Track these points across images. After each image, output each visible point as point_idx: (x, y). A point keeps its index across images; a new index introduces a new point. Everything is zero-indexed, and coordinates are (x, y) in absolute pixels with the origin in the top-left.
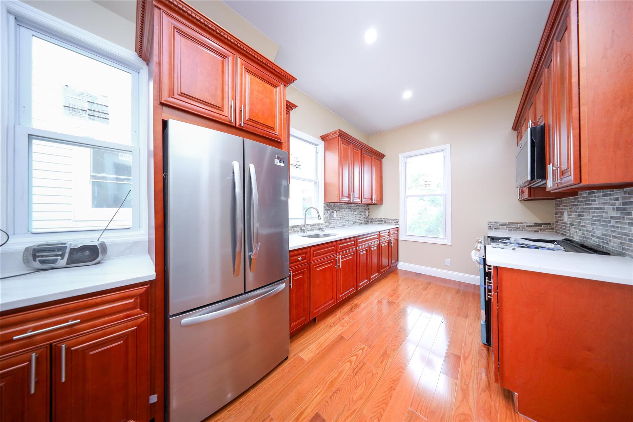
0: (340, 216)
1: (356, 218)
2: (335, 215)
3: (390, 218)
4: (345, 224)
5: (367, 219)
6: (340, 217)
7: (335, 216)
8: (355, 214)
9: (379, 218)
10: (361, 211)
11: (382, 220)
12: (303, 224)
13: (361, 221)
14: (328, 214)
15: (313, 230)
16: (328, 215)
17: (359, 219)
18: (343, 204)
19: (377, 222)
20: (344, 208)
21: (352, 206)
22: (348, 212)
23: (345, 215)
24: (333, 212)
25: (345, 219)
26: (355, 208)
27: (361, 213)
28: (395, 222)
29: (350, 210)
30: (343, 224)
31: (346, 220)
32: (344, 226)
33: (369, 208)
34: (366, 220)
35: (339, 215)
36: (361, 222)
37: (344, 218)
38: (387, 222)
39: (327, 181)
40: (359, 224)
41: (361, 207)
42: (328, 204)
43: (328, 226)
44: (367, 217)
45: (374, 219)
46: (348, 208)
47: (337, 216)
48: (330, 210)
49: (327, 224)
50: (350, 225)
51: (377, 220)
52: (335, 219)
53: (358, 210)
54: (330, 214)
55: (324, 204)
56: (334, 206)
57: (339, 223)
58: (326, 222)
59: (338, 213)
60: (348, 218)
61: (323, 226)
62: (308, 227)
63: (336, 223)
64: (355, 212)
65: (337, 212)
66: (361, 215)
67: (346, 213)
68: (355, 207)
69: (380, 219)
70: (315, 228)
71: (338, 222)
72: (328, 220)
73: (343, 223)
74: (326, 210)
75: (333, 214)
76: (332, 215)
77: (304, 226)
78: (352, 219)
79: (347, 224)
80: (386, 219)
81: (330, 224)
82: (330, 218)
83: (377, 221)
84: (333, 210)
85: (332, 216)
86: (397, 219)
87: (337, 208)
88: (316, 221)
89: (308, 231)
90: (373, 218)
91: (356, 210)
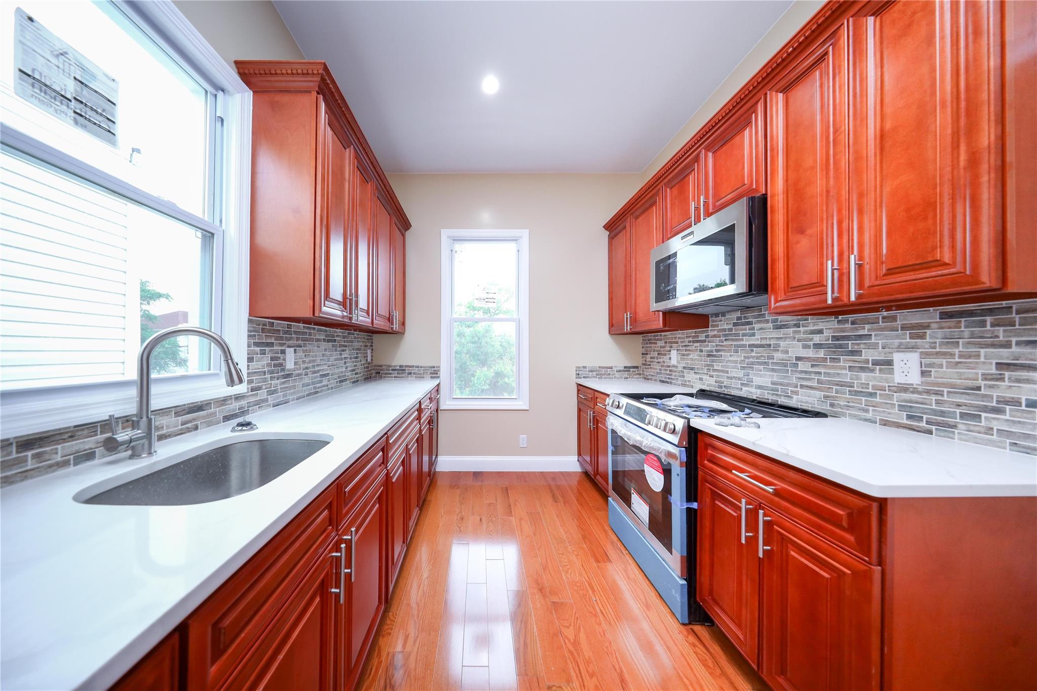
0: (306, 365)
1: (346, 368)
2: (290, 359)
3: (420, 365)
4: (319, 388)
5: (368, 367)
6: (307, 368)
7: (290, 365)
8: (346, 358)
9: (395, 366)
10: (357, 349)
11: (404, 370)
12: (131, 409)
13: (356, 374)
14: (266, 360)
15: (196, 428)
16: (262, 363)
17: (353, 370)
18: (314, 329)
19: (390, 374)
20: (318, 340)
21: (337, 336)
22: (327, 353)
23: (318, 362)
24: (283, 352)
25: (319, 371)
26: (345, 342)
27: (357, 354)
28: (431, 373)
29: (333, 346)
30: (315, 388)
31: (322, 376)
32: (317, 392)
33: (372, 343)
34: (367, 371)
35: (304, 362)
36: (357, 376)
37: (317, 369)
38: (414, 373)
39: (264, 240)
40: (354, 382)
41: (358, 338)
42: (264, 325)
43: (266, 400)
44: (369, 363)
45: (384, 367)
46: (328, 341)
47: (296, 363)
48: (271, 344)
49: (262, 394)
50: (332, 388)
51: (392, 370)
52: (288, 376)
53: (352, 346)
54: (272, 359)
55: (250, 321)
56: (286, 332)
57: (303, 385)
58: (259, 388)
59: (301, 354)
60: (327, 370)
61: (243, 403)
62: (158, 421)
63: (294, 387)
64: (344, 351)
65: (295, 350)
66: (356, 358)
67: (323, 355)
68: (344, 337)
69: (398, 368)
70: (204, 417)
71: (299, 384)
72: (265, 380)
73: (313, 383)
74: (256, 344)
75: (284, 360)
76: (281, 361)
77: (135, 425)
78: (336, 371)
79: (324, 386)
80: (413, 366)
81: (271, 393)
82: (272, 372)
83: (391, 372)
84: (282, 345)
85: (281, 365)
86: (435, 365)
87: (298, 339)
88: (218, 388)
89: (161, 438)
90: (381, 366)
91: (346, 346)
